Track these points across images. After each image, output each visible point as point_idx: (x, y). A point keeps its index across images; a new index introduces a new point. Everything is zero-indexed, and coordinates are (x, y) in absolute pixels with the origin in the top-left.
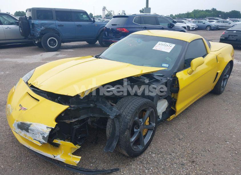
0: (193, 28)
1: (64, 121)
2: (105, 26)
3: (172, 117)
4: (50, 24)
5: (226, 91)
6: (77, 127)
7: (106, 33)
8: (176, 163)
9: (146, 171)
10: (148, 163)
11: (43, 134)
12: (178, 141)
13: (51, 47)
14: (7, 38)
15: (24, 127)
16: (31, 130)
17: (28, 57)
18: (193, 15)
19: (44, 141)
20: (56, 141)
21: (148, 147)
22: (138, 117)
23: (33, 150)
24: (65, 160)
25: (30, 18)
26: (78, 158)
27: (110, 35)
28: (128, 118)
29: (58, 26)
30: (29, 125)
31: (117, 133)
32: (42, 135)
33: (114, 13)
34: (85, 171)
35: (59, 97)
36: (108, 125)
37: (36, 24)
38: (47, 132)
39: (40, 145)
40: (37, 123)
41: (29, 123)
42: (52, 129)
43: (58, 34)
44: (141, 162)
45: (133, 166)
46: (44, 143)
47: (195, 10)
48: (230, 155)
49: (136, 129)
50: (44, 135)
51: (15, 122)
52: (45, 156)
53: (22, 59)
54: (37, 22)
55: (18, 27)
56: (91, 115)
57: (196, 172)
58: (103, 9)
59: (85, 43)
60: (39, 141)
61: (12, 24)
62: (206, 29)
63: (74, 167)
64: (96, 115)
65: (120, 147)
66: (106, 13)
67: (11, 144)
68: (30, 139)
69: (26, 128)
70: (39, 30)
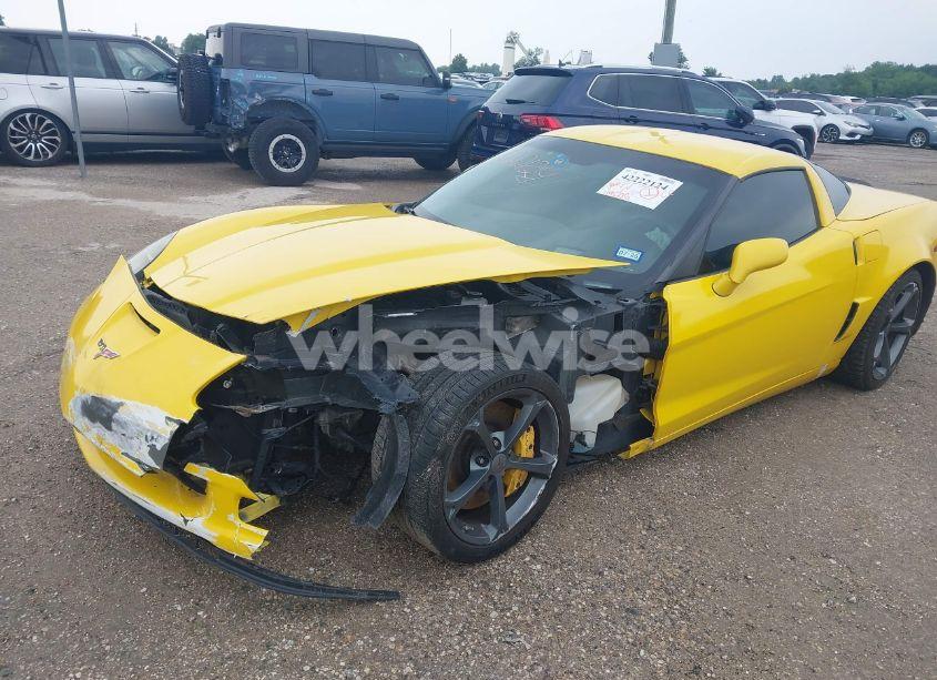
0: (852, 134)
1: (233, 407)
2: (485, 105)
3: (637, 447)
4: (285, 87)
5: (900, 383)
6: (274, 432)
7: (484, 130)
8: (609, 604)
9: (494, 614)
10: (506, 588)
11: (153, 438)
12: (644, 532)
13: (281, 169)
14: (134, 127)
15: (100, 412)
16: (119, 423)
17: (196, 198)
18: (868, 85)
19: (153, 464)
20: (196, 470)
21: (522, 537)
22: (482, 419)
23: (123, 492)
24: (216, 535)
25: (218, 59)
26: (256, 534)
27: (495, 139)
28: (443, 417)
29: (314, 93)
30: (115, 408)
31: (402, 467)
32: (150, 443)
33: (547, 57)
34: (277, 581)
35: (221, 326)
36: (377, 438)
37: (238, 85)
38: (166, 432)
39: (140, 473)
40: (140, 404)
41: (115, 399)
42: (182, 425)
43: (311, 122)
44: (486, 584)
45: (451, 592)
46: (151, 471)
47: (876, 65)
48: (824, 605)
49: (478, 463)
50: (154, 442)
51: (77, 393)
52: (159, 519)
53: (173, 205)
54: (239, 76)
55: (175, 89)
56: (328, 399)
57: (671, 639)
58: (508, 42)
59: (410, 163)
60: (139, 463)
61: (156, 77)
62: (908, 142)
63: (242, 563)
64: (345, 402)
65: (410, 518)
66: (519, 55)
67: (70, 473)
68: (112, 454)
69: (104, 415)
70: (243, 104)
